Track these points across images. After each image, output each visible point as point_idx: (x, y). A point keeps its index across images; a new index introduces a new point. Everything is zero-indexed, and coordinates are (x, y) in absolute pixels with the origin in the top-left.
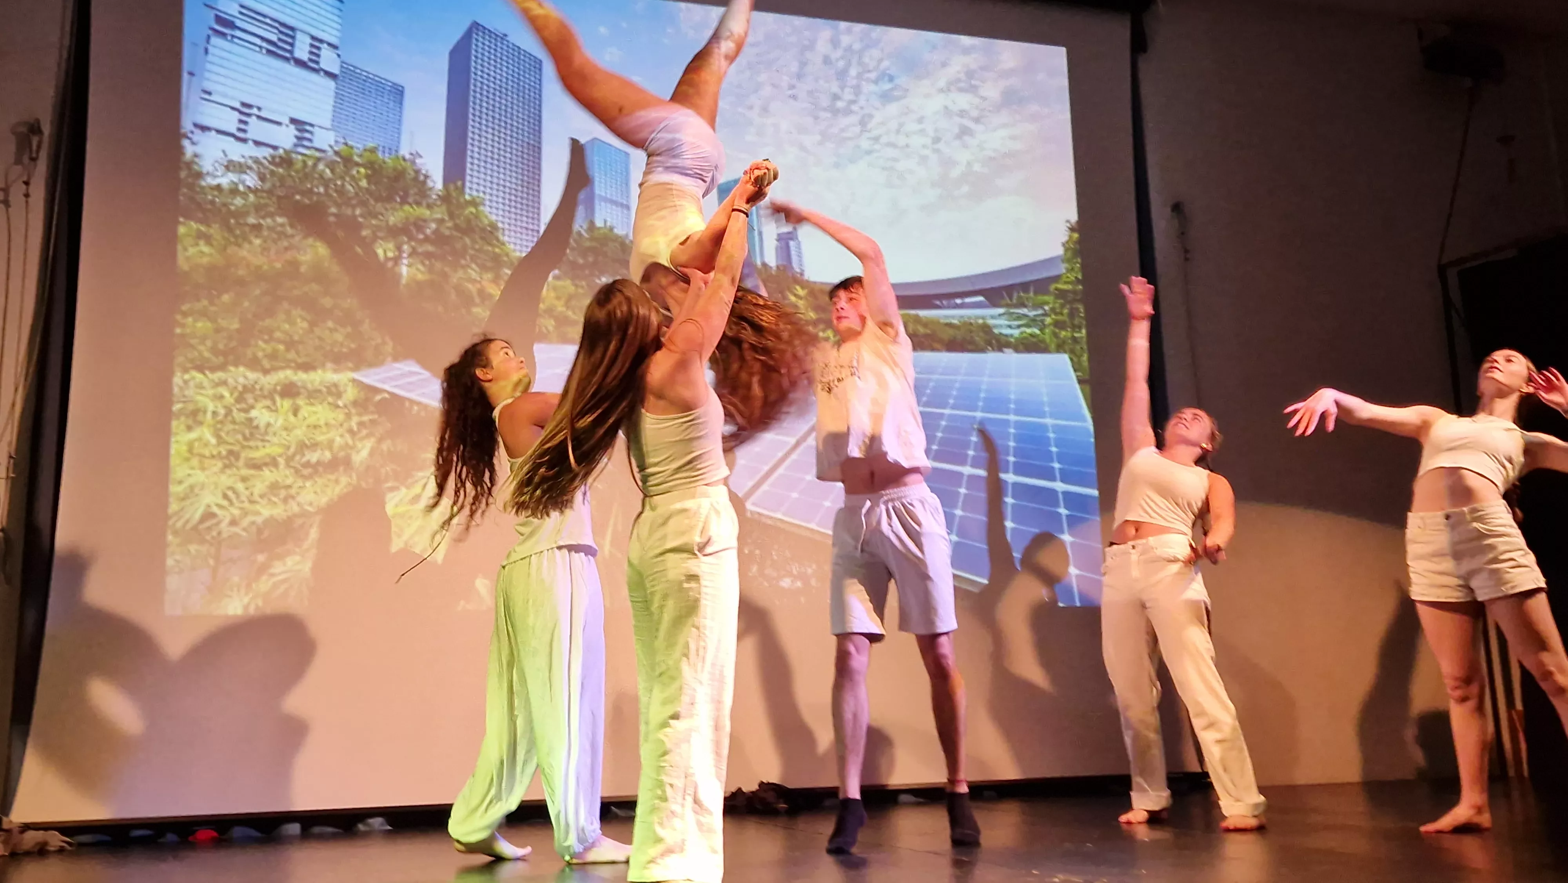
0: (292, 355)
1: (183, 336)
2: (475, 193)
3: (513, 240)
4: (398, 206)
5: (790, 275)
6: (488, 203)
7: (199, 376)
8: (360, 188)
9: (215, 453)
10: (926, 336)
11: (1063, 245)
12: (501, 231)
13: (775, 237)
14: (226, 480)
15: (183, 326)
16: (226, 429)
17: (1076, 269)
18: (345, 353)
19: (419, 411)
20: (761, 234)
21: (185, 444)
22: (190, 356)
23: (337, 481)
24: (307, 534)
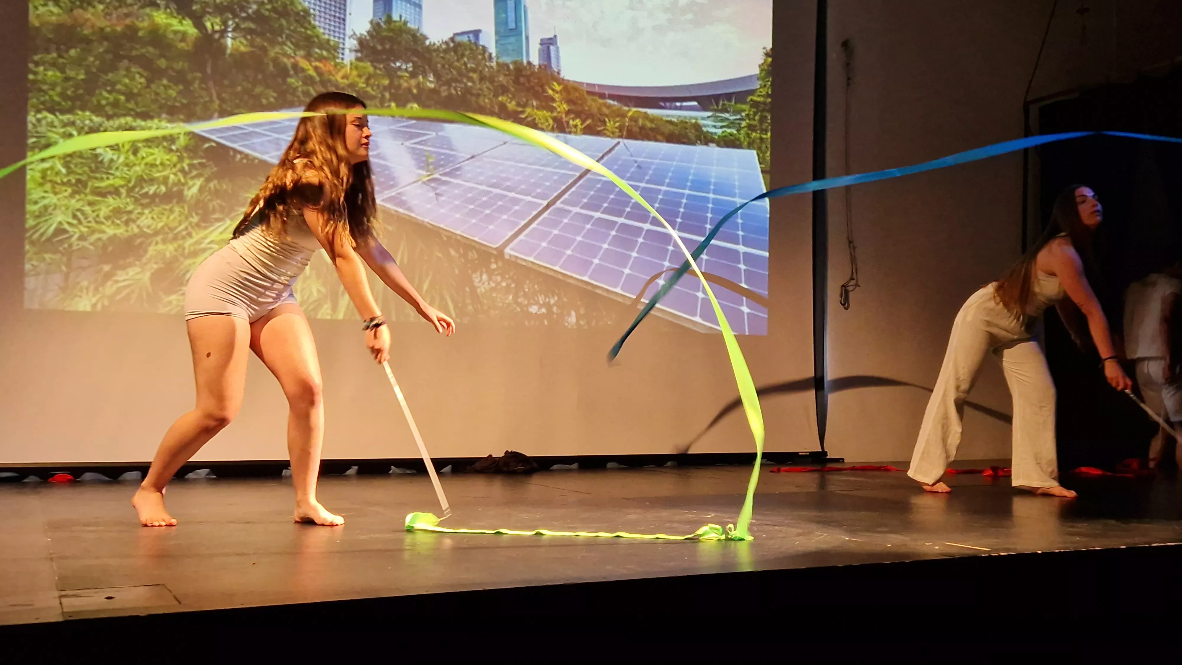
0: (131, 105)
1: (35, 82)
3: (323, 25)
5: (549, 73)
7: (50, 117)
9: (65, 180)
10: (652, 129)
11: (760, 66)
12: (312, 16)
13: (539, 41)
14: (74, 203)
15: (35, 73)
16: (74, 161)
17: (768, 86)
18: (177, 107)
19: (241, 159)
20: (527, 38)
21: (39, 171)
22: (42, 99)
23: (171, 211)
24: (146, 251)
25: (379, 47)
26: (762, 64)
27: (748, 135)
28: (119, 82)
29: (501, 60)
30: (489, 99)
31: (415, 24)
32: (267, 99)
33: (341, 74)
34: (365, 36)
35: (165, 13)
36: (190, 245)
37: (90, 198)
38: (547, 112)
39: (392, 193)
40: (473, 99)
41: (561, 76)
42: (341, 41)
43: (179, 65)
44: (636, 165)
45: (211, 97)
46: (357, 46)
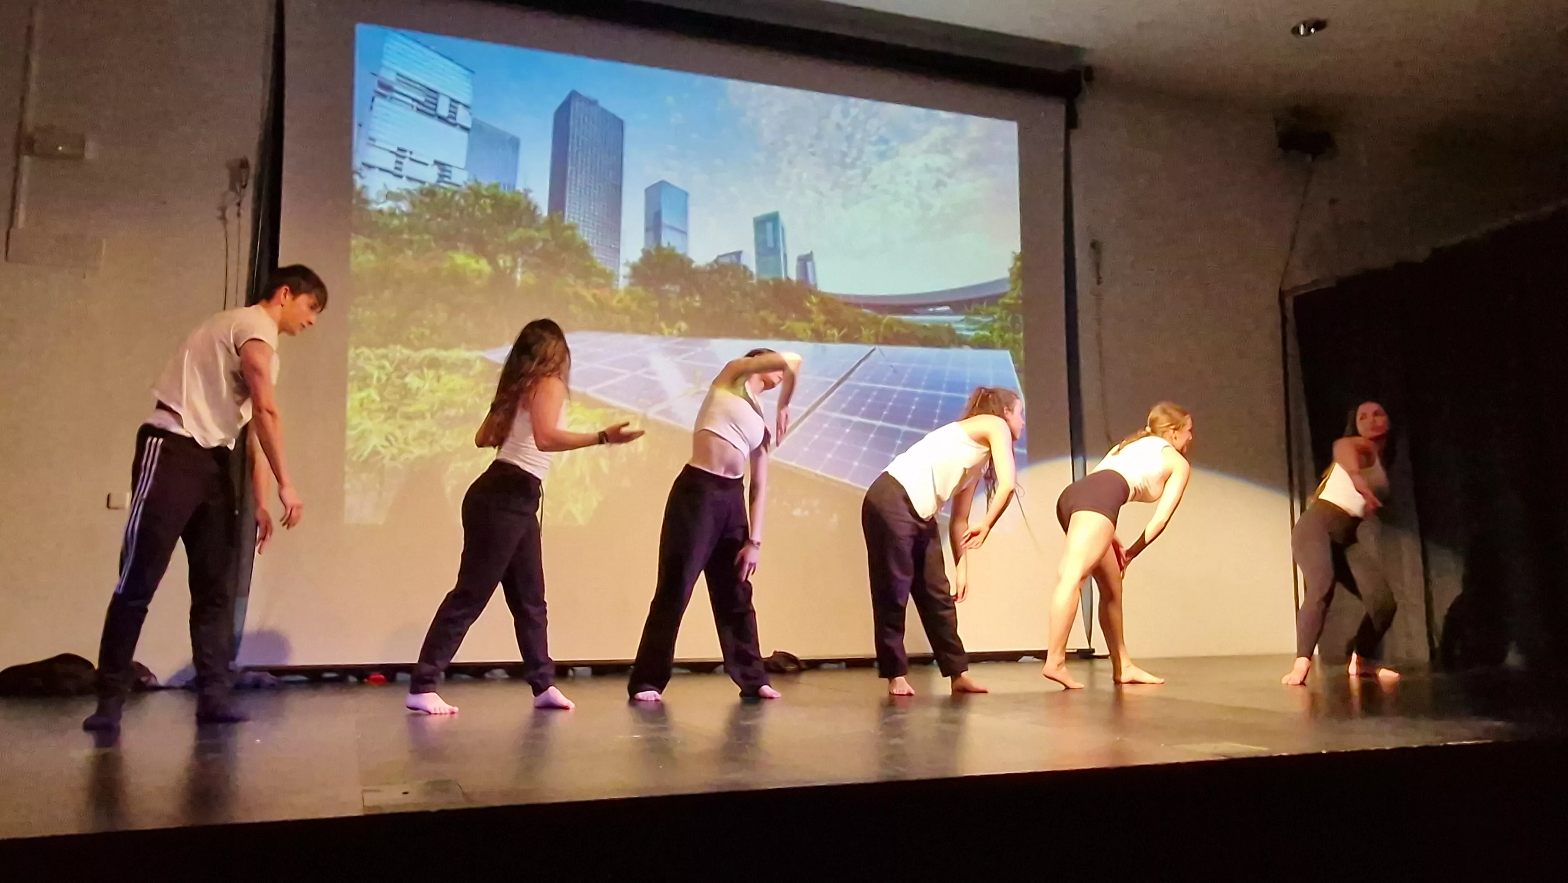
0: (435, 337)
2: (572, 220)
3: (599, 256)
4: (514, 229)
5: (807, 287)
6: (581, 227)
7: (367, 351)
8: (486, 214)
9: (379, 407)
10: (907, 335)
11: (1010, 270)
12: (591, 249)
13: (797, 258)
14: (388, 427)
15: (355, 314)
16: (387, 390)
17: (1018, 288)
20: (785, 256)
21: (358, 401)
22: (360, 336)
25: (650, 273)
26: (1012, 268)
27: (1001, 336)
28: (425, 318)
29: (761, 278)
30: (751, 315)
31: (682, 249)
33: (616, 299)
34: (638, 263)
35: (465, 255)
37: (400, 422)
38: (806, 323)
40: (737, 315)
42: (616, 269)
43: (476, 300)
44: (892, 369)
46: (630, 272)
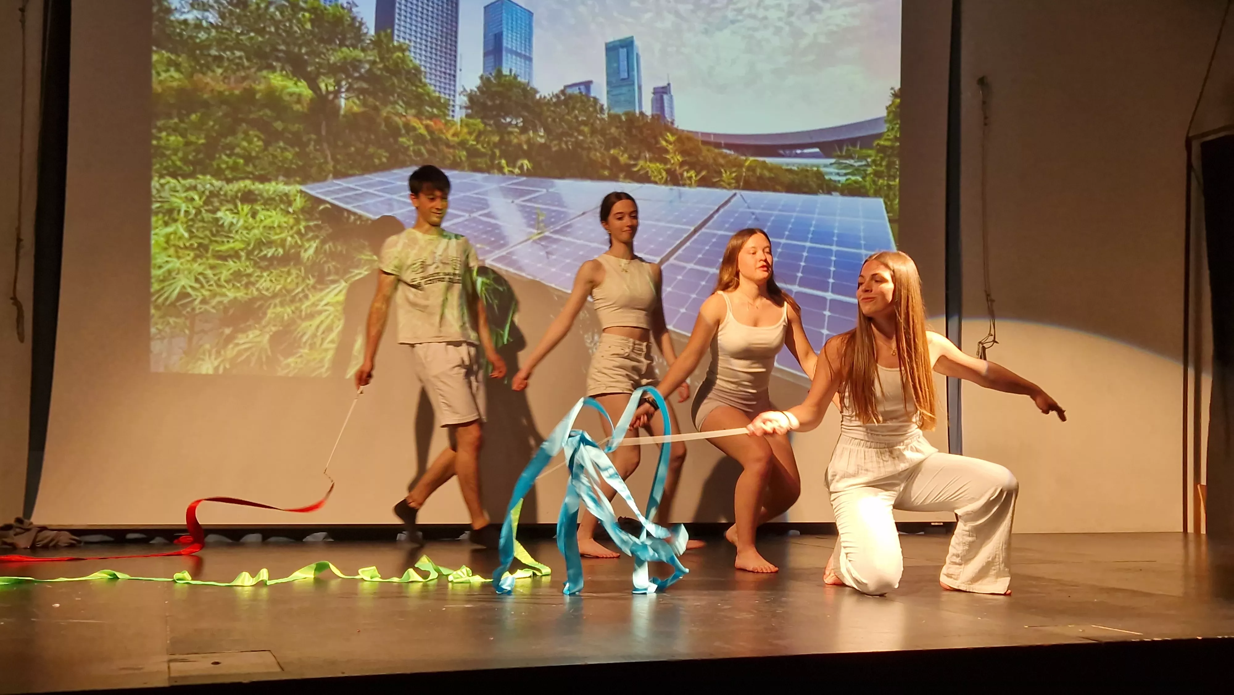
0: (250, 168)
1: (158, 147)
2: (401, 40)
3: (433, 82)
4: (337, 48)
5: (663, 123)
6: (412, 49)
7: (173, 181)
8: (306, 30)
9: (188, 244)
10: (771, 179)
11: (887, 108)
12: (423, 74)
13: (652, 90)
14: (197, 267)
15: (159, 139)
16: (196, 226)
17: (896, 129)
18: (294, 169)
19: (355, 220)
20: (640, 88)
21: (164, 236)
22: (165, 164)
23: (289, 273)
24: (265, 314)
25: (490, 103)
26: (890, 106)
27: (874, 182)
28: (238, 145)
29: (612, 112)
30: (601, 153)
31: (525, 79)
32: (380, 159)
33: (452, 131)
34: (476, 92)
35: (282, 75)
36: (306, 307)
37: (212, 261)
38: (660, 164)
39: (503, 252)
40: (584, 153)
41: (675, 126)
42: (452, 97)
43: (296, 127)
44: (754, 217)
45: (325, 157)
46: (468, 102)
